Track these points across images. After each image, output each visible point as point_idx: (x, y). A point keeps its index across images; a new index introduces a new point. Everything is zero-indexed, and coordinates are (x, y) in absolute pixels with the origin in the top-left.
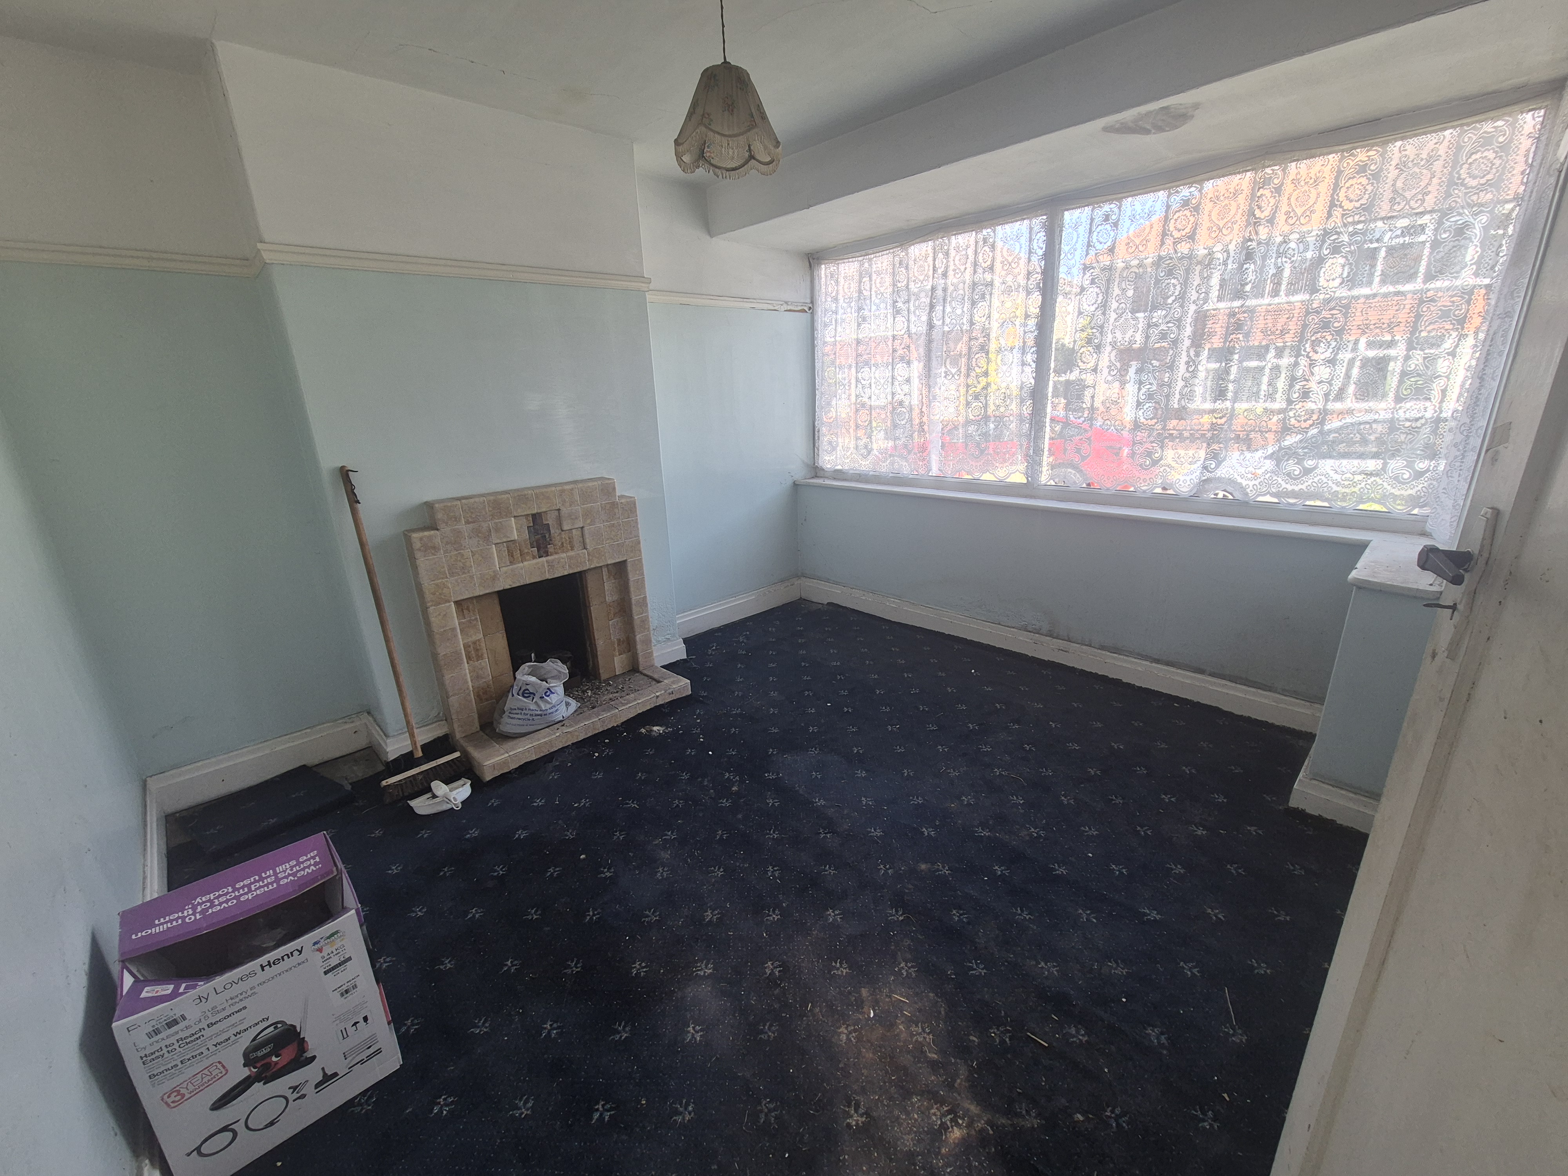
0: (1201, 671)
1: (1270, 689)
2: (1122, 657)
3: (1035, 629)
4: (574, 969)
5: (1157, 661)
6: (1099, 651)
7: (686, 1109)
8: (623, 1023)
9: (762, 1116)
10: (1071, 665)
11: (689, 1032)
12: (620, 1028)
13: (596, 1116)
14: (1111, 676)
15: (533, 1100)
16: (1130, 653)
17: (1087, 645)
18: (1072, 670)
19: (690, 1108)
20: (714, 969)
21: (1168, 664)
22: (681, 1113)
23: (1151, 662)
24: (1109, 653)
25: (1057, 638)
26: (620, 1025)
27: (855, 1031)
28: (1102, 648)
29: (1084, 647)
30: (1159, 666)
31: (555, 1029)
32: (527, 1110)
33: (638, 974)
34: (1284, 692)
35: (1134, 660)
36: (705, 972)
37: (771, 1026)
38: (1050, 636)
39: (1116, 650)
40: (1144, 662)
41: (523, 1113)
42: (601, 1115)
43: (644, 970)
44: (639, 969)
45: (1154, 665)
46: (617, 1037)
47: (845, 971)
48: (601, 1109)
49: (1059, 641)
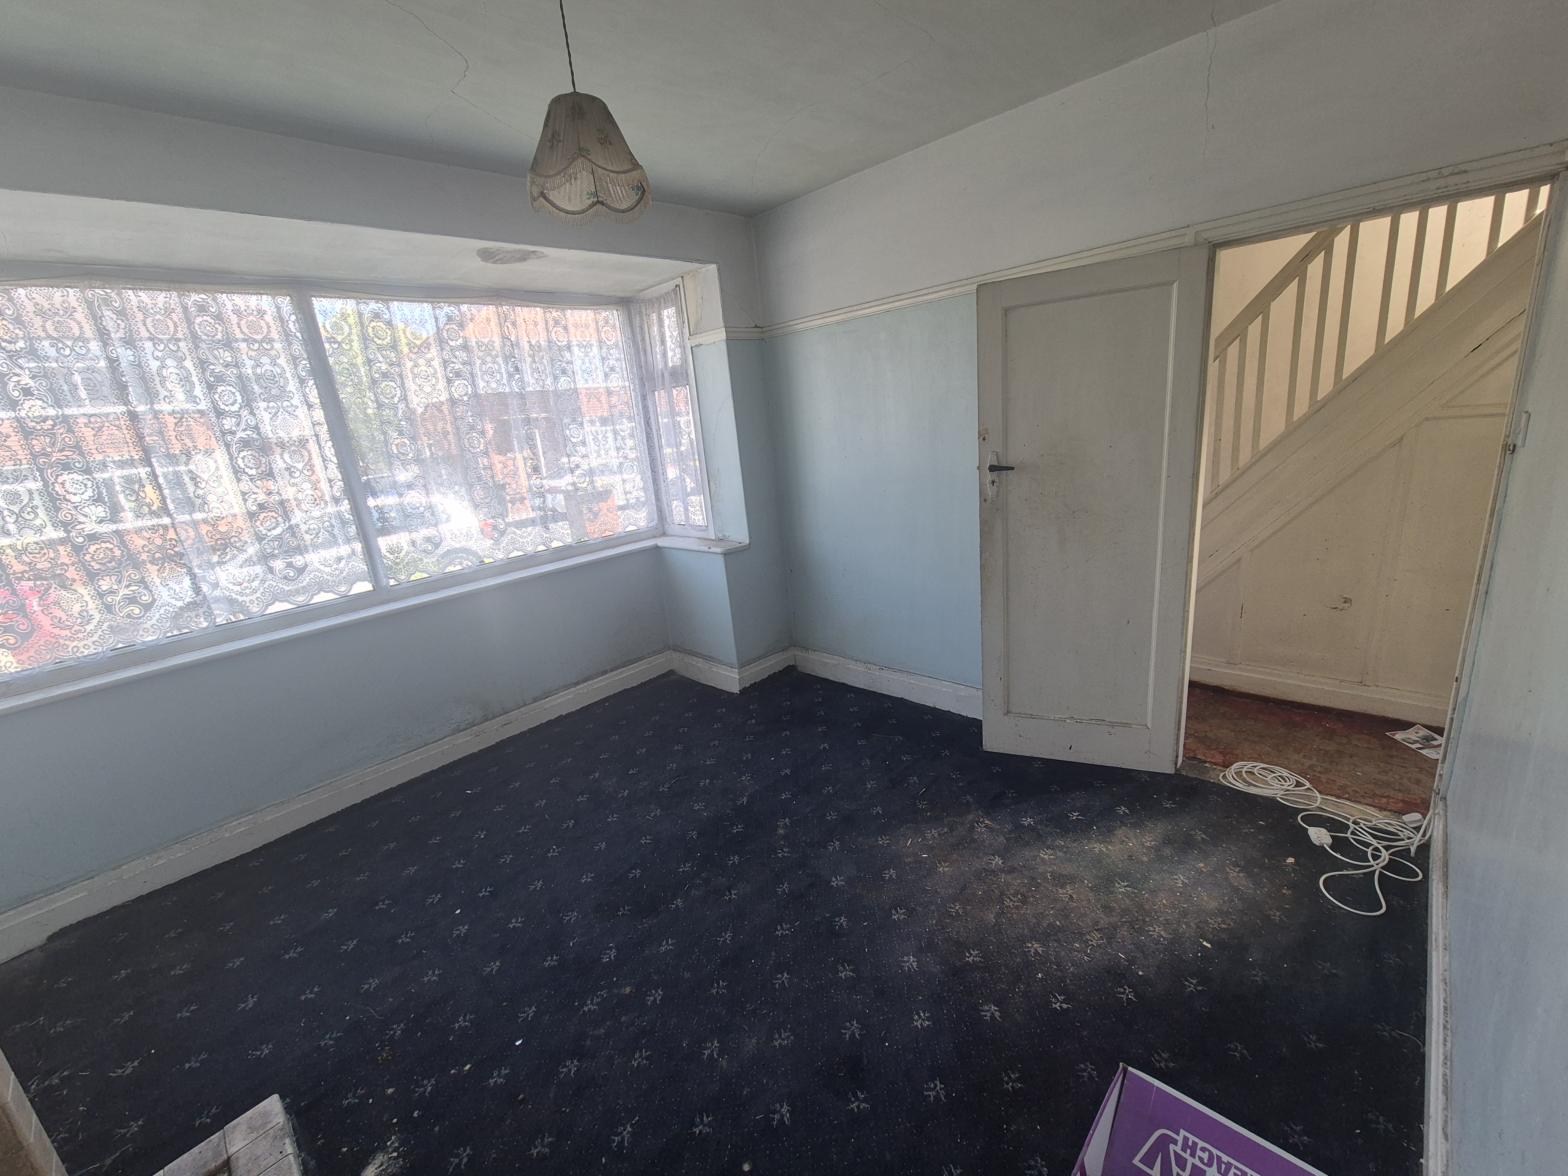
0: (605, 672)
1: (641, 659)
2: (554, 697)
3: (468, 724)
4: (938, 1088)
5: (577, 684)
6: (536, 703)
7: (1031, 947)
8: (982, 1013)
9: (1016, 904)
10: (519, 732)
11: (973, 960)
12: (989, 1014)
13: (1065, 1006)
14: (553, 718)
15: (1078, 1066)
16: (558, 690)
17: (523, 706)
18: (522, 734)
19: (1030, 945)
20: (908, 955)
21: (585, 681)
22: (1036, 950)
23: (575, 687)
24: (543, 701)
25: (494, 718)
26: (986, 1016)
27: (940, 863)
28: (535, 700)
29: (523, 709)
30: (581, 686)
31: (1010, 1077)
32: (1087, 1066)
33: (928, 1019)
34: (650, 655)
35: (563, 693)
36: (913, 961)
37: (951, 908)
38: (487, 720)
39: (547, 695)
40: (571, 690)
41: (1091, 1069)
42: (1061, 1003)
43: (922, 1014)
44: (923, 1020)
45: (578, 687)
46: (997, 1014)
47: (892, 871)
48: (1058, 1004)
49: (497, 719)
